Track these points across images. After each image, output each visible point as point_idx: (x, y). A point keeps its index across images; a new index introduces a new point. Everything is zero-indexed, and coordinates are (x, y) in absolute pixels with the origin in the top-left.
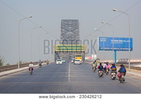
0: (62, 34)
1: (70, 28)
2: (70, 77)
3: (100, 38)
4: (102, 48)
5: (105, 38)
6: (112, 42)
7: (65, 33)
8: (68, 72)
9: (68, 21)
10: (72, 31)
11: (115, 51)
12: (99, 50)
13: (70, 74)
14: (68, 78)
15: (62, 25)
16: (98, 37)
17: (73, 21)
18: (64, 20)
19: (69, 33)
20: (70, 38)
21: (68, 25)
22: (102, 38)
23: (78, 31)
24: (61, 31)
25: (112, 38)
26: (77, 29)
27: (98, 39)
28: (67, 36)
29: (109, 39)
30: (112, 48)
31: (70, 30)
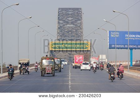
0: (59, 27)
1: (70, 19)
2: (71, 85)
3: (110, 32)
4: (113, 46)
5: (117, 32)
6: (127, 37)
7: (64, 25)
8: (69, 78)
9: (67, 9)
10: (72, 23)
11: (131, 49)
12: (110, 48)
13: (71, 80)
14: (68, 85)
15: (59, 15)
16: (108, 31)
17: (74, 9)
18: (62, 9)
19: (68, 25)
20: (70, 33)
21: (67, 15)
22: (113, 32)
23: (81, 24)
24: (59, 23)
25: (126, 33)
26: (80, 20)
27: (108, 33)
28: (66, 30)
29: (123, 34)
30: (126, 46)
31: (70, 22)
